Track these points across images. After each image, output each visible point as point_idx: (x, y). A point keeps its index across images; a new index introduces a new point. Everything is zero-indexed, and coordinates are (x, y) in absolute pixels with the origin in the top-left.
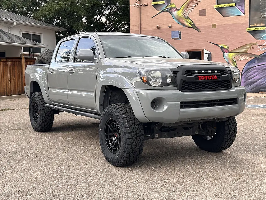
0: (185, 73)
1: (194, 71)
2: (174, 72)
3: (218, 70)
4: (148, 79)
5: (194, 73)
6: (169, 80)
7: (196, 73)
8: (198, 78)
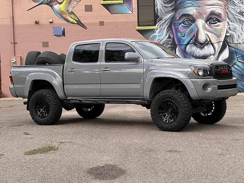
4: (198, 72)
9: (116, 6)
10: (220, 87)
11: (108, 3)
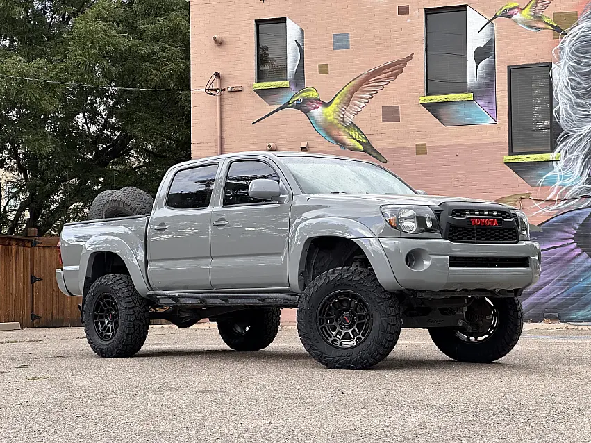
0: (453, 214)
1: (464, 210)
2: (435, 211)
3: (498, 212)
4: (398, 223)
5: (465, 214)
6: (429, 225)
7: (468, 215)
8: (471, 222)
9: (455, 106)
10: (455, 261)
11: (436, 101)
